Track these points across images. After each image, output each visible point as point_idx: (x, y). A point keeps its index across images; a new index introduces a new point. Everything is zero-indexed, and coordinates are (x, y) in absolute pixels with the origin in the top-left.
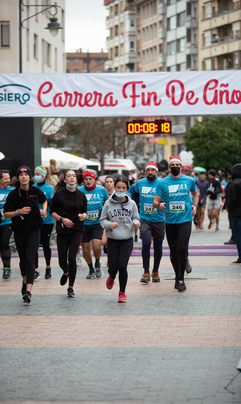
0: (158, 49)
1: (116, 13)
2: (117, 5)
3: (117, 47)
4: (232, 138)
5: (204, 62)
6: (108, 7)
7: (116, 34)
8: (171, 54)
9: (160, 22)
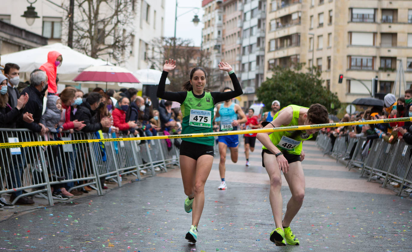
0: (237, 35)
1: (209, 12)
2: (210, 7)
3: (209, 35)
4: (296, 92)
5: (270, 43)
6: (204, 8)
7: (209, 26)
8: (246, 37)
9: (240, 16)
